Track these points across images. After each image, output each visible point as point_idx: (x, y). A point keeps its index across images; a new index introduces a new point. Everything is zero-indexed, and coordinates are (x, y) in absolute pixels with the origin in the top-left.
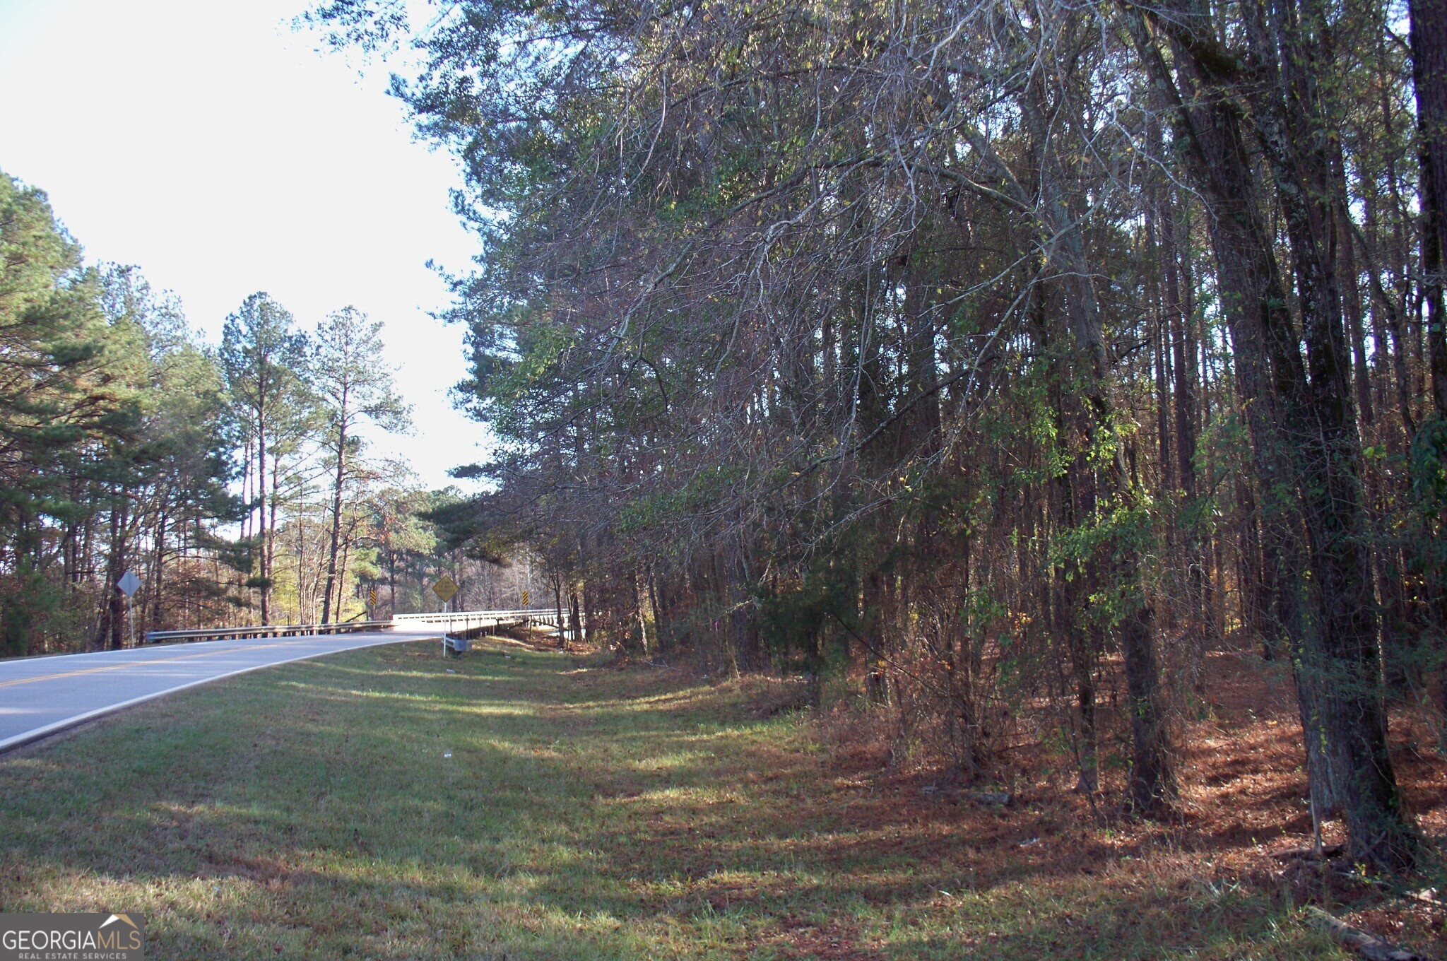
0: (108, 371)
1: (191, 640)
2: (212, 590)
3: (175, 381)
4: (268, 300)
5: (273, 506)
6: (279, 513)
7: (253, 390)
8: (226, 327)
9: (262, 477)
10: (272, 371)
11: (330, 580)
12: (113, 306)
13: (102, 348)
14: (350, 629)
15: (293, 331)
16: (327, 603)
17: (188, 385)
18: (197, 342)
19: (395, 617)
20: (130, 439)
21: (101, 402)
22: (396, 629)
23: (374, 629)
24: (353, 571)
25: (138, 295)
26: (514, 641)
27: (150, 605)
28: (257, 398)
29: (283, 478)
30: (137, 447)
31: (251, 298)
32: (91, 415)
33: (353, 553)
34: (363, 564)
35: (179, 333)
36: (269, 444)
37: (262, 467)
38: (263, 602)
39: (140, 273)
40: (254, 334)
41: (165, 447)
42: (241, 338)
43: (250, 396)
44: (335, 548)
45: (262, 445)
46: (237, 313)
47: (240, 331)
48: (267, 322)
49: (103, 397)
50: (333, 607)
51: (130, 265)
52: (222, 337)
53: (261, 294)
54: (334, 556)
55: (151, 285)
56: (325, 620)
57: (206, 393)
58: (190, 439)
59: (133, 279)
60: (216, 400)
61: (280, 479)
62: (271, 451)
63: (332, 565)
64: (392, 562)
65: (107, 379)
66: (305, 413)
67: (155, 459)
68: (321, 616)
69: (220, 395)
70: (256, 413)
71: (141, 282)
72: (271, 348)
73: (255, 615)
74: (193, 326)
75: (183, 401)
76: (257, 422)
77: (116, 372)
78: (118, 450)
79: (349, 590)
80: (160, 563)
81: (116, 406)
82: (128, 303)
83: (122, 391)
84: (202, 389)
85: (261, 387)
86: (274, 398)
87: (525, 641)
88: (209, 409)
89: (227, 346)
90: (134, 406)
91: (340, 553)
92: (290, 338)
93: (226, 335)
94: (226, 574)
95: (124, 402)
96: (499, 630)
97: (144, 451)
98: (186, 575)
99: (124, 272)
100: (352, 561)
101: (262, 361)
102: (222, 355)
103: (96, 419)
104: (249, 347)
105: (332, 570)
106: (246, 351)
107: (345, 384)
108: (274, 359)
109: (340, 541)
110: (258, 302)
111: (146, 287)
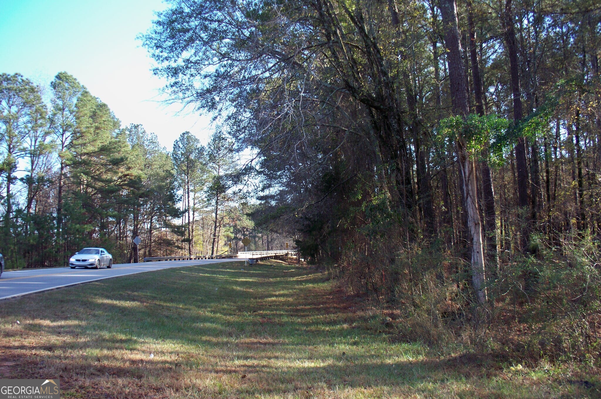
0: (130, 165)
1: (160, 261)
2: (169, 243)
3: (155, 166)
4: (190, 135)
5: (194, 212)
6: (196, 214)
7: (185, 168)
8: (174, 145)
9: (188, 201)
10: (191, 161)
11: (214, 239)
12: (133, 140)
13: (127, 158)
14: (221, 257)
15: (199, 146)
16: (213, 248)
17: (160, 168)
18: (164, 152)
19: (239, 253)
20: (138, 189)
21: (128, 177)
22: (239, 257)
23: (231, 257)
24: (224, 235)
25: (141, 135)
26: (280, 261)
27: (148, 249)
28: (186, 171)
29: (197, 201)
30: (141, 192)
31: (183, 134)
32: (125, 181)
33: (223, 229)
34: (227, 233)
35: (156, 149)
36: (191, 188)
37: (188, 197)
38: (190, 248)
39: (142, 127)
40: (185, 147)
41: (151, 191)
42: (180, 149)
43: (184, 171)
44: (216, 227)
45: (188, 189)
46: (178, 140)
47: (179, 147)
48: (189, 143)
49: (128, 175)
50: (215, 249)
51: (139, 124)
52: (173, 149)
53: (187, 133)
54: (215, 230)
55: (146, 131)
56: (212, 254)
57: (167, 171)
58: (160, 188)
59: (140, 129)
60: (170, 173)
61: (196, 201)
62: (192, 191)
63: (215, 234)
64: (244, 232)
65: (129, 168)
66: (205, 177)
67: (147, 196)
68: (211, 252)
69: (172, 171)
70: (186, 177)
71: (143, 130)
72: (191, 153)
73: (187, 253)
74: (162, 146)
75: (158, 174)
76: (187, 181)
77: (133, 166)
78: (134, 193)
79: (222, 242)
80: (151, 234)
81: (133, 178)
82: (138, 138)
83: (135, 172)
84: (165, 169)
85: (188, 167)
86: (193, 171)
87: (285, 261)
88: (168, 177)
89: (175, 153)
90: (139, 178)
91: (218, 229)
92: (198, 149)
93: (174, 148)
94: (175, 237)
95: (136, 176)
96: (276, 257)
97: (143, 194)
98: (160, 238)
99: (136, 127)
100: (223, 232)
101: (188, 158)
102: (173, 156)
103: (126, 182)
104: (183, 152)
105: (214, 235)
106: (182, 154)
107: (219, 166)
108: (192, 157)
109: (218, 224)
110: (186, 135)
111: (144, 132)
